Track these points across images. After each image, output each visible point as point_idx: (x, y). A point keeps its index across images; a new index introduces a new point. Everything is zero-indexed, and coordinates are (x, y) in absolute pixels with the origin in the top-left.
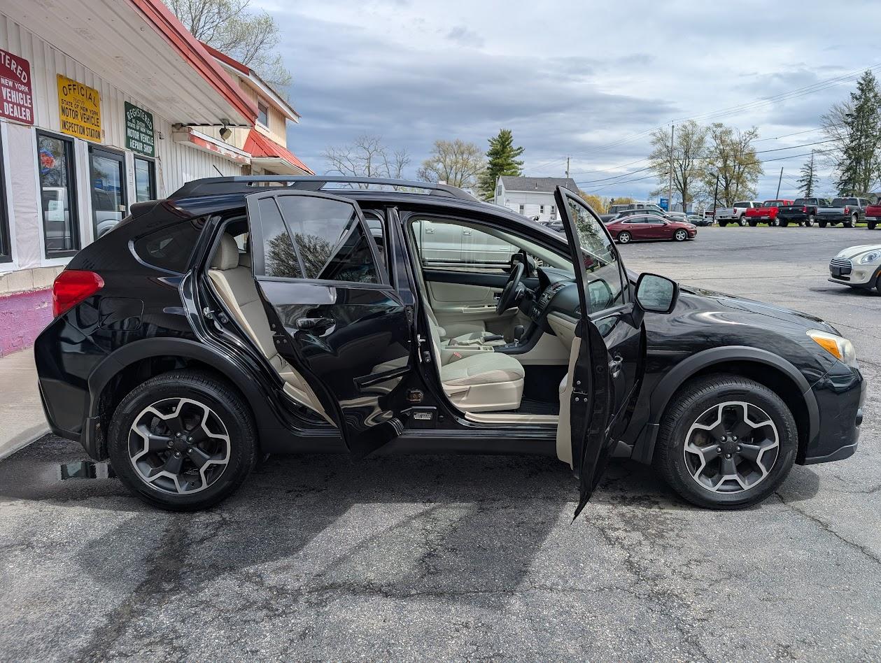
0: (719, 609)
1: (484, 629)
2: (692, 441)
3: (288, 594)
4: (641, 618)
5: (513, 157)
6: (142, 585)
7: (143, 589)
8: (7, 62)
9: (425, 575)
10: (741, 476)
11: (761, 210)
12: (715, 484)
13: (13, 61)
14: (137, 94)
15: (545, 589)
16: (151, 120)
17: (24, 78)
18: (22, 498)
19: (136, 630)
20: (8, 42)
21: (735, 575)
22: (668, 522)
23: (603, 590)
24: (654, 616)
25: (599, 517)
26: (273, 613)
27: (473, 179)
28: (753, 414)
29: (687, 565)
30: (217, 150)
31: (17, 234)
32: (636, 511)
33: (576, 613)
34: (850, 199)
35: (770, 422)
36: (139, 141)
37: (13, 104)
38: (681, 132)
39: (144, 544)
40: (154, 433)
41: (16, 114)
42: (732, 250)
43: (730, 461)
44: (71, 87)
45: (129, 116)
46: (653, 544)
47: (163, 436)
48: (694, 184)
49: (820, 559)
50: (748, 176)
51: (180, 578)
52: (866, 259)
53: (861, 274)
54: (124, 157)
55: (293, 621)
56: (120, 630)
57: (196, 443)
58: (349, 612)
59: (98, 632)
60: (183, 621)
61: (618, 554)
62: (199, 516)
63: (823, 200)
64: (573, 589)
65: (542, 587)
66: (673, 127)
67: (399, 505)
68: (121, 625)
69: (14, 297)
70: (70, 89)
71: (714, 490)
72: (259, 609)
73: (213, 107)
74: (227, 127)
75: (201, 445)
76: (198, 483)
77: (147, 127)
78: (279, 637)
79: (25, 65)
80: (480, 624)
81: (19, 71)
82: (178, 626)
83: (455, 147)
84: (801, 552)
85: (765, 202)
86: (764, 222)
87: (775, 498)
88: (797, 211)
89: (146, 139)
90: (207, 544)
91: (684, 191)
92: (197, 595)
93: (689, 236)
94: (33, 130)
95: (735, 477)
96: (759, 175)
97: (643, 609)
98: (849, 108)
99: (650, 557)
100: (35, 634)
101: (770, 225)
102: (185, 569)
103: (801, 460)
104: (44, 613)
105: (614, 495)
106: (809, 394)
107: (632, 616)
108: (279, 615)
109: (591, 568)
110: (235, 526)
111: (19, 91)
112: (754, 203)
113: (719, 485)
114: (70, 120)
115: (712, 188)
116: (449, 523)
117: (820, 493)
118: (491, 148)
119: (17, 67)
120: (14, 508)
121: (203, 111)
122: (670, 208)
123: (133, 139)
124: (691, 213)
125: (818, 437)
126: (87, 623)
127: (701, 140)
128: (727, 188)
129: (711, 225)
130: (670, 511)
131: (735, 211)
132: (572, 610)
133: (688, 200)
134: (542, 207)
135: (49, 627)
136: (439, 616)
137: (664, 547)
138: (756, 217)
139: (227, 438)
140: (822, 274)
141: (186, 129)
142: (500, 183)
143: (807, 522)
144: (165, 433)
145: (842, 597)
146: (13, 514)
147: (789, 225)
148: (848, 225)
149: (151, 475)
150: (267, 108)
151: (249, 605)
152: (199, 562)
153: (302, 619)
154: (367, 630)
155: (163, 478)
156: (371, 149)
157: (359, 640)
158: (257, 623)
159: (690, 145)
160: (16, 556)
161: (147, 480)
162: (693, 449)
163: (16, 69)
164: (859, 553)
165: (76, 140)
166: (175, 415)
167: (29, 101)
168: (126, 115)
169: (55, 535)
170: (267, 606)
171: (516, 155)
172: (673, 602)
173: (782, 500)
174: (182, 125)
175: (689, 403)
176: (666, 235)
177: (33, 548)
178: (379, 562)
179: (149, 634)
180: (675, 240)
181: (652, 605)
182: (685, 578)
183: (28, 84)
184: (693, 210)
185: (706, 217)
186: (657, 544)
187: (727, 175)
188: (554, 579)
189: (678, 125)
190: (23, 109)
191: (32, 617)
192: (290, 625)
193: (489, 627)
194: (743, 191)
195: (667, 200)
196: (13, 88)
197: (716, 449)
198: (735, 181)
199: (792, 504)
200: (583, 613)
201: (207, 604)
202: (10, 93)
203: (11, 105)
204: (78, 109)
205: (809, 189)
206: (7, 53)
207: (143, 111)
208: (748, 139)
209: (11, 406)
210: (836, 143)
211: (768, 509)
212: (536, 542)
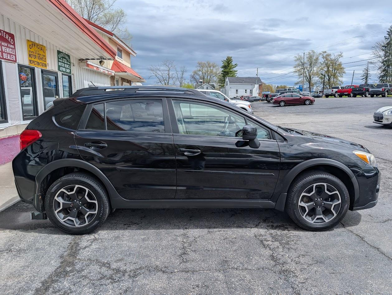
0: (310, 278)
1: (205, 288)
2: (302, 200)
3: (121, 272)
4: (275, 282)
5: (233, 68)
6: (58, 268)
7: (58, 270)
8: (4, 35)
9: (181, 263)
10: (325, 216)
11: (344, 90)
12: (313, 219)
13: (7, 35)
14: (63, 47)
15: (234, 269)
16: (69, 58)
17: (12, 42)
18: (9, 229)
19: (54, 289)
20: (4, 27)
21: (319, 262)
22: (292, 237)
23: (259, 269)
24: (281, 281)
25: (261, 235)
26: (113, 281)
27: (215, 79)
28: (329, 188)
29: (298, 257)
30: (99, 69)
31: (10, 110)
32: (278, 232)
33: (247, 280)
34: (385, 84)
35: (337, 192)
36: (64, 67)
37: (7, 53)
38: (308, 56)
39: (60, 249)
40: (65, 200)
41: (9, 58)
42: (331, 108)
43: (319, 209)
44: (33, 45)
45: (59, 57)
46: (284, 247)
47: (68, 201)
48: (314, 79)
49: (358, 254)
50: (339, 74)
51: (74, 265)
52: (390, 113)
53: (387, 119)
54: (57, 74)
55: (122, 285)
56: (47, 289)
57: (83, 204)
58: (147, 280)
59: (37, 290)
60: (74, 285)
61: (268, 252)
62: (85, 236)
63: (372, 85)
64: (246, 269)
65: (233, 268)
66: (304, 53)
67: (172, 230)
68: (47, 287)
69: (9, 138)
70: (33, 46)
71: (312, 222)
72: (107, 279)
73: (96, 51)
74: (103, 60)
75: (85, 205)
76: (84, 222)
77: (67, 61)
78: (115, 292)
79: (12, 36)
80: (204, 286)
81: (9, 39)
82: (72, 287)
83: (207, 64)
84: (350, 251)
85: (346, 86)
86: (346, 95)
87: (341, 225)
88: (360, 90)
89: (67, 66)
90: (87, 249)
91: (310, 82)
92: (81, 273)
93: (312, 102)
94: (16, 64)
95: (322, 216)
96: (344, 74)
97: (277, 278)
98: (384, 43)
99: (282, 253)
100: (10, 291)
101: (348, 97)
102: (77, 261)
103: (351, 208)
104: (15, 281)
105: (268, 224)
106: (354, 179)
107: (271, 282)
108: (116, 282)
109: (255, 259)
110: (100, 241)
111: (10, 48)
112: (341, 87)
113: (314, 220)
114: (33, 59)
115: (322, 80)
116: (194, 239)
117: (361, 223)
118: (223, 65)
119: (9, 37)
120: (6, 233)
121: (92, 53)
122: (303, 90)
123: (61, 66)
124: (313, 92)
125: (358, 199)
126: (33, 286)
127: (317, 59)
128: (329, 80)
129: (322, 97)
130: (293, 232)
131: (333, 91)
132: (245, 278)
133: (312, 86)
134: (246, 90)
135: (16, 288)
136: (186, 282)
137: (289, 249)
138: (342, 93)
139: (96, 202)
140: (370, 119)
141: (85, 61)
142: (227, 80)
143: (354, 237)
144: (70, 200)
145: (367, 272)
146: (5, 236)
147: (357, 96)
148: (384, 96)
149: (64, 219)
150: (121, 50)
151: (103, 277)
152: (83, 258)
153: (126, 283)
154: (154, 288)
155: (69, 220)
156: (170, 66)
157: (150, 293)
158: (106, 285)
159: (312, 61)
160: (4, 255)
161: (62, 221)
162: (303, 204)
163: (8, 38)
164: (376, 251)
165: (36, 68)
166: (74, 192)
167: (14, 52)
168: (58, 56)
169: (22, 246)
170: (111, 278)
171: (234, 67)
172: (290, 274)
173: (344, 226)
174: (83, 60)
175: (300, 184)
176: (301, 102)
177: (12, 252)
178: (162, 257)
179: (59, 291)
180: (305, 104)
181: (281, 276)
182: (297, 264)
183: (14, 45)
184: (314, 90)
185: (320, 94)
186: (286, 248)
187: (329, 74)
188: (238, 264)
189: (307, 52)
190: (12, 56)
191: (9, 283)
192: (120, 286)
193: (207, 287)
194: (336, 82)
195: (302, 86)
196: (7, 47)
197: (313, 204)
198: (333, 77)
199: (348, 228)
200: (250, 280)
201: (85, 277)
202: (6, 49)
203: (7, 54)
204: (37, 55)
205: (366, 80)
206: (4, 31)
207: (65, 54)
208: (338, 58)
209: (7, 187)
210: (378, 59)
211: (337, 231)
212: (232, 247)
